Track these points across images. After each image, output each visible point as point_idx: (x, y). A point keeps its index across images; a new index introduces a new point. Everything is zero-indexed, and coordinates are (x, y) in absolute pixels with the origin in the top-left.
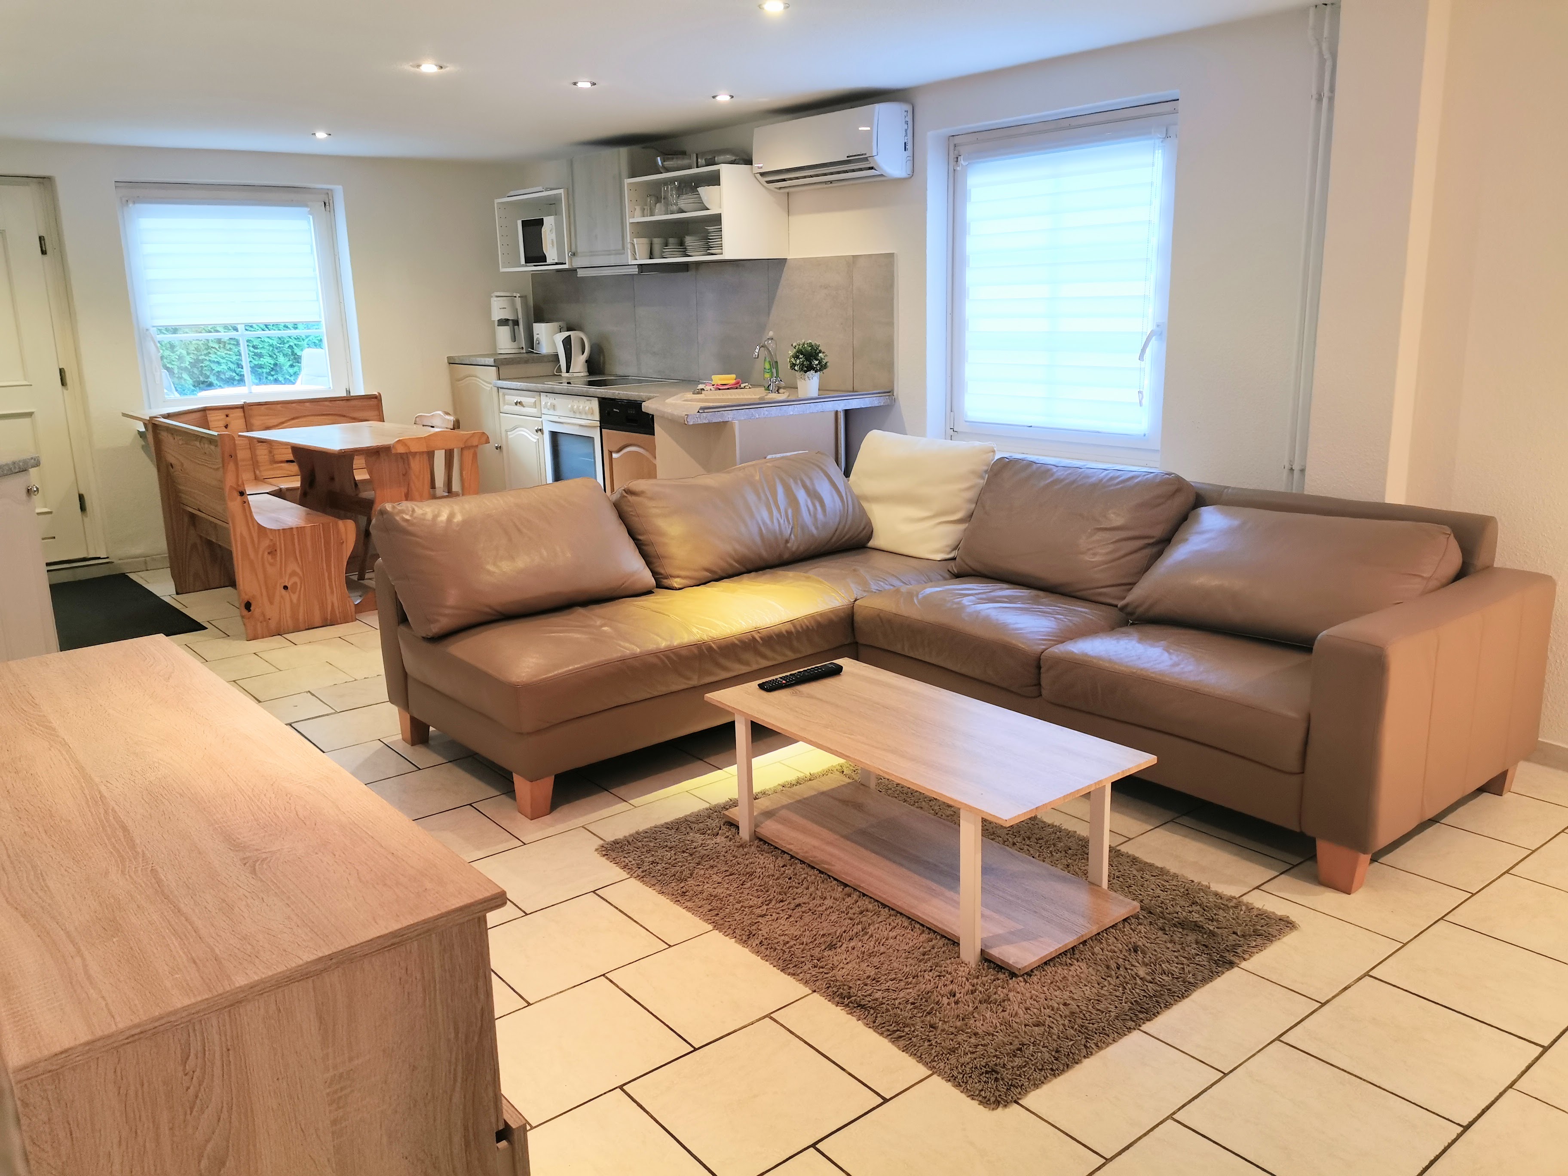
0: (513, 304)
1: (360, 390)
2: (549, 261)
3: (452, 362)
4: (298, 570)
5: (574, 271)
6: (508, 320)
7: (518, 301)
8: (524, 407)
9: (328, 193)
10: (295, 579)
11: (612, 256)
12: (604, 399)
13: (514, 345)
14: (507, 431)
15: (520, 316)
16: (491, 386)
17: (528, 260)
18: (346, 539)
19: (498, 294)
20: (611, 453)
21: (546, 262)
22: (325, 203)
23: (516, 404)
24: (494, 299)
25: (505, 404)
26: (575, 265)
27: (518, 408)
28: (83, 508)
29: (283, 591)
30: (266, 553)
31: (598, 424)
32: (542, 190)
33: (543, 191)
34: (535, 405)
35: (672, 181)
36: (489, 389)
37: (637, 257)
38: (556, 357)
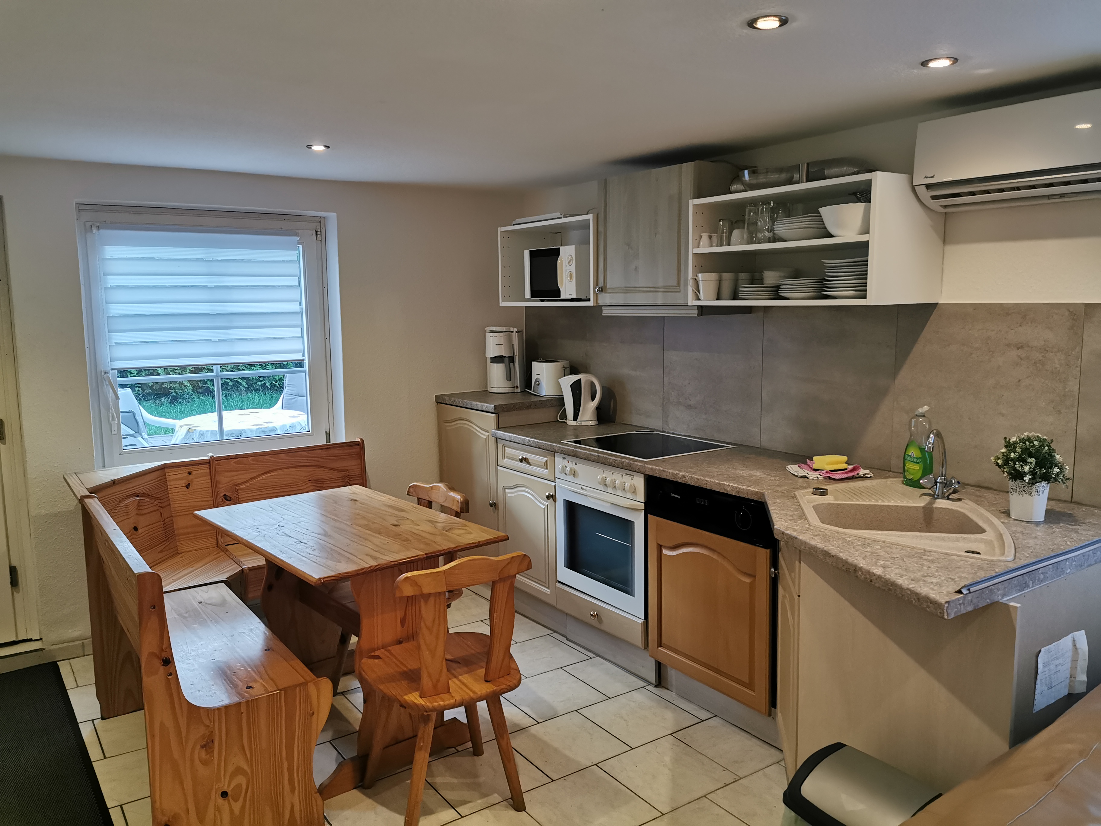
0: (510, 340)
1: (341, 437)
2: (563, 297)
3: (440, 400)
4: (245, 767)
5: (598, 308)
6: (504, 357)
7: (515, 336)
8: (530, 465)
9: (321, 221)
10: (241, 780)
11: (660, 294)
12: (649, 476)
13: (508, 384)
14: (505, 488)
15: (516, 352)
16: (488, 434)
17: (534, 294)
18: (318, 710)
19: (494, 328)
20: (660, 547)
21: (560, 297)
22: (316, 232)
23: (521, 461)
24: (489, 335)
25: (504, 457)
26: (601, 302)
27: (523, 465)
28: (14, 582)
29: (220, 801)
30: (198, 747)
31: (642, 506)
32: (561, 216)
33: (561, 218)
34: (546, 466)
35: (765, 200)
36: (485, 437)
37: (701, 296)
38: (560, 401)
